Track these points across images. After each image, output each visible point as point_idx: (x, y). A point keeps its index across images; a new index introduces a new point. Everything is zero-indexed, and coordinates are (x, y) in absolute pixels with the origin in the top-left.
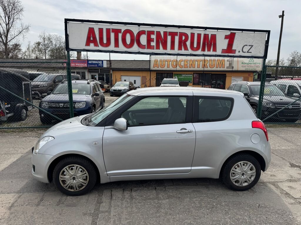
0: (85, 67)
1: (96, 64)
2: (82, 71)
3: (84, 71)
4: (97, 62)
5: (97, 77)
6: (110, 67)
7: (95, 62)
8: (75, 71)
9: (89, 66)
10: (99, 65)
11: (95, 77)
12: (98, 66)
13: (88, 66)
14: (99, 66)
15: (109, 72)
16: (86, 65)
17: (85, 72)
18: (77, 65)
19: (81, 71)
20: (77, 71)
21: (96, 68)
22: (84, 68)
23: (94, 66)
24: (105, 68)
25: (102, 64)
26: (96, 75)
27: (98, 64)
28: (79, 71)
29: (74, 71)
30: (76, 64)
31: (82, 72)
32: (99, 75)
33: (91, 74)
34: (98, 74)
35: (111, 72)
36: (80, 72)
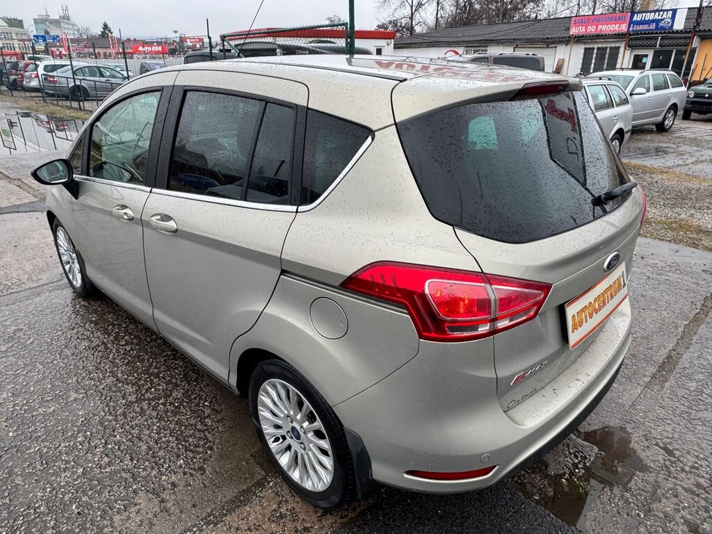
0: (622, 34)
1: (653, 21)
2: (613, 45)
3: (617, 45)
4: (656, 17)
5: (648, 61)
6: (695, 27)
7: (650, 16)
8: (596, 46)
9: (631, 29)
10: (661, 24)
11: (644, 60)
12: (657, 25)
13: (629, 29)
14: (663, 28)
15: (687, 45)
16: (624, 28)
17: (619, 47)
18: (601, 30)
19: (609, 45)
20: (600, 46)
21: (652, 33)
22: (619, 36)
23: (645, 27)
24: (677, 32)
25: (670, 20)
26: (646, 56)
27: (657, 22)
28: (604, 46)
29: (591, 46)
30: (600, 27)
31: (611, 48)
32: (656, 55)
33: (633, 54)
34: (655, 53)
35: (696, 42)
36: (606, 48)
